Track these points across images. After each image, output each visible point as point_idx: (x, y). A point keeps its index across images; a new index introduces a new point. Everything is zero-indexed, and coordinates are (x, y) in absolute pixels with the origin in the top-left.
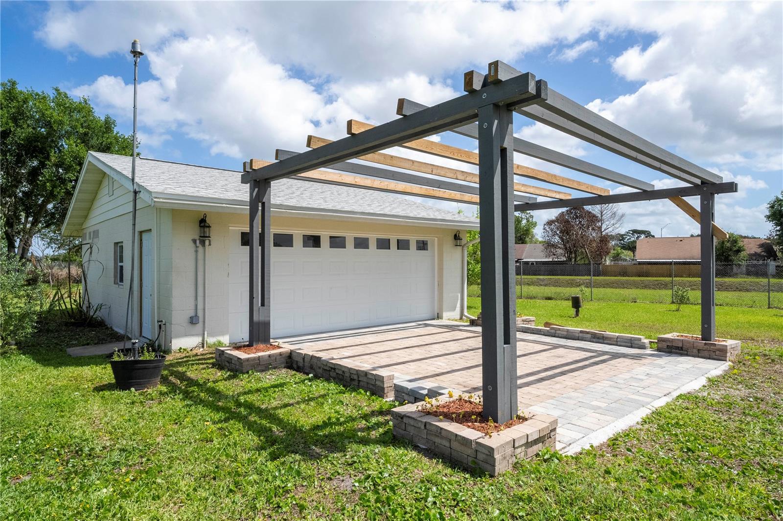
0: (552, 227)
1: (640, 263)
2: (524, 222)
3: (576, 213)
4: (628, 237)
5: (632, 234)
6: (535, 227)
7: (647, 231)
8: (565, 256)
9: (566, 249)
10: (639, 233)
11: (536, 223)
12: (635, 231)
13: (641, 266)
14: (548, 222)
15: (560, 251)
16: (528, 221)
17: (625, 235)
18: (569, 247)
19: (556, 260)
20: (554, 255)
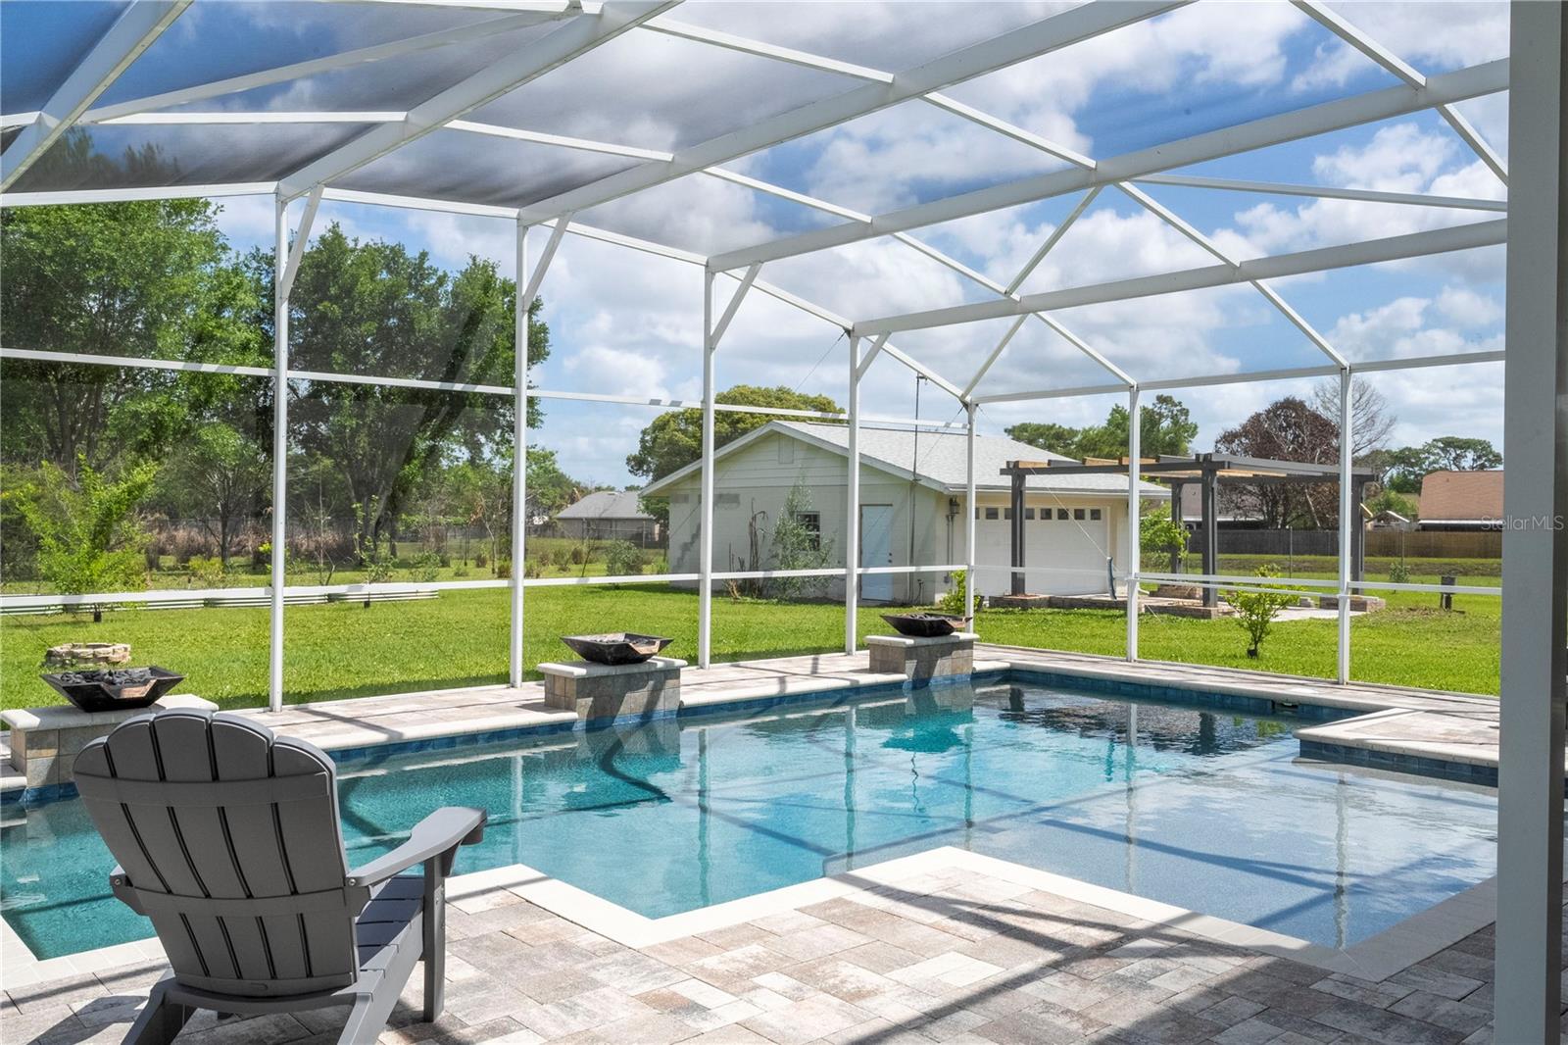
0: (1234, 446)
1: (1425, 528)
2: (1166, 424)
3: (1286, 417)
4: (1432, 458)
5: (1442, 449)
6: (1193, 436)
7: (1480, 443)
8: (1261, 510)
9: (1264, 495)
10: (1461, 448)
11: (1196, 427)
12: (1449, 444)
13: (1427, 534)
14: (1224, 437)
15: (1250, 500)
16: (1176, 422)
17: (1423, 451)
18: (1272, 491)
19: (1243, 519)
20: (1239, 508)
